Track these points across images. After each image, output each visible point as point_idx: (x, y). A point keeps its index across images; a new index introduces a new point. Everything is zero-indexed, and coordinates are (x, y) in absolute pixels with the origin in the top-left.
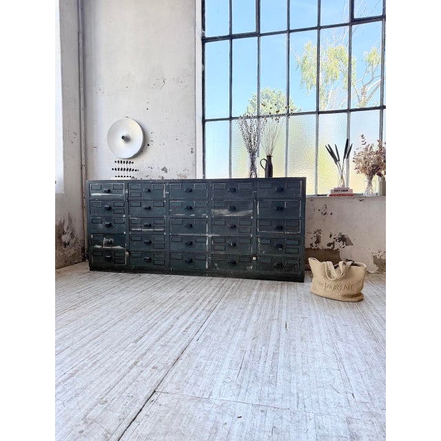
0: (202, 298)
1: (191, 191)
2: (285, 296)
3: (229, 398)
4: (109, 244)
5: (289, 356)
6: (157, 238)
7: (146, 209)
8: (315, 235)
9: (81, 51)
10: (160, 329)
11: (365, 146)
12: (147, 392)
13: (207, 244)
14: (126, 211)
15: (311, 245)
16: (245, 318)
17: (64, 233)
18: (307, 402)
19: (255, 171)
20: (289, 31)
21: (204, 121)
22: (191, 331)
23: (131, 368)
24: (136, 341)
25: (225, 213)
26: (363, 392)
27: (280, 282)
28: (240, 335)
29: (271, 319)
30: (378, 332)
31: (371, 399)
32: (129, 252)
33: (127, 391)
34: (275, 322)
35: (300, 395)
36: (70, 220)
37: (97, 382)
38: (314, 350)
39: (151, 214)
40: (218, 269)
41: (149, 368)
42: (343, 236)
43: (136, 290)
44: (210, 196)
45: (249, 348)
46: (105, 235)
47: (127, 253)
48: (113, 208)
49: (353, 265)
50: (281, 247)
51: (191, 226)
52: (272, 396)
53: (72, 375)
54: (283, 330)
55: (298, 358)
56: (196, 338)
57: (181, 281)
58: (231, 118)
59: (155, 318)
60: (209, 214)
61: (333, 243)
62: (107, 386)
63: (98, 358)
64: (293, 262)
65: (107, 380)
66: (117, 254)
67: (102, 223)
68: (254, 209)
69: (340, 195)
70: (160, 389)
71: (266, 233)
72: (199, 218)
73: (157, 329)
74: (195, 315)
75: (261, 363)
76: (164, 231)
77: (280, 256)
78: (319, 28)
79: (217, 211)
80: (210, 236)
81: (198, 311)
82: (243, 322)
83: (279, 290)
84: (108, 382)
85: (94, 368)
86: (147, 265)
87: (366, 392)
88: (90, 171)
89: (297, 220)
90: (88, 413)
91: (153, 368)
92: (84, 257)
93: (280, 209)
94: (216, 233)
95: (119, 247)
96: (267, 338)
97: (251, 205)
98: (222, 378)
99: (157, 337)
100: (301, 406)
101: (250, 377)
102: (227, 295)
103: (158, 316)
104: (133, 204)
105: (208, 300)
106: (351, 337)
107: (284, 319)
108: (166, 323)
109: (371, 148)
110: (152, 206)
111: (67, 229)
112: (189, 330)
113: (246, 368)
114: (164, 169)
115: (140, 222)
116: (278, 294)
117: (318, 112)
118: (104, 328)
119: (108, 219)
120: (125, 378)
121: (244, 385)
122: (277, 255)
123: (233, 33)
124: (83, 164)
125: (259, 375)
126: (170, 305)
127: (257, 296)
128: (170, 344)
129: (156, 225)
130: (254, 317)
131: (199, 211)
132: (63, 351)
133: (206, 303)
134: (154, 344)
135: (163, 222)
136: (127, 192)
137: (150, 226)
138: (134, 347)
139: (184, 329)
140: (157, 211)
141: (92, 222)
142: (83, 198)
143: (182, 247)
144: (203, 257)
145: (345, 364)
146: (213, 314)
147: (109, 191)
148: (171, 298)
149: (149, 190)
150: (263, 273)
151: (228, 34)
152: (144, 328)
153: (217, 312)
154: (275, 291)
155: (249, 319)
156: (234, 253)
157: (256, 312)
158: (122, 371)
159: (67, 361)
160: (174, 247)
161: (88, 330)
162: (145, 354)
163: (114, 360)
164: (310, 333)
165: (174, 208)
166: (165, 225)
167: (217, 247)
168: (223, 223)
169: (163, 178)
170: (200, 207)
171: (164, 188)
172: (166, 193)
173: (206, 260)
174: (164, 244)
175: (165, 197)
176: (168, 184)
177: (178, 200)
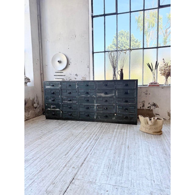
0: (93, 133)
1: (88, 85)
2: (128, 132)
3: (103, 182)
4: (53, 108)
5: (129, 162)
7: (69, 93)
8: (142, 103)
9: (39, 24)
10: (75, 149)
11: (164, 64)
12: (71, 179)
13: (95, 108)
14: (61, 94)
15: (141, 107)
16: (111, 143)
17: (35, 103)
18: (135, 184)
19: (116, 76)
20: (131, 12)
21: (93, 53)
22: (88, 150)
23: (64, 168)
24: (66, 155)
25: (103, 95)
26: (158, 180)
27: (126, 125)
28: (108, 152)
29: (122, 144)
30: (167, 150)
31: (161, 183)
32: (62, 111)
33: (63, 178)
34: (124, 146)
35: (132, 181)
36: (37, 97)
37: (51, 174)
38: (139, 159)
39: (71, 95)
40: (100, 119)
41: (71, 168)
42: (154, 104)
43: (65, 129)
44: (96, 88)
45: (112, 158)
46: (52, 104)
47: (61, 112)
48: (55, 93)
49: (158, 119)
50: (127, 110)
51: (88, 100)
52: (121, 181)
53: (41, 171)
54: (127, 149)
55: (133, 163)
56: (90, 153)
57: (84, 124)
58: (105, 52)
59: (74, 143)
60: (96, 95)
61: (150, 107)
62: (55, 176)
63: (50, 163)
64: (132, 116)
65: (55, 173)
66: (57, 112)
67: (50, 99)
68: (115, 93)
69: (153, 86)
70: (75, 178)
71: (120, 104)
72: (91, 97)
73: (74, 149)
74: (90, 142)
75: (117, 165)
76: (77, 103)
77: (127, 113)
78: (144, 10)
79: (99, 94)
80: (96, 105)
81: (91, 140)
82: (110, 145)
83: (126, 129)
84: (55, 174)
85: (49, 168)
86: (70, 117)
87: (160, 180)
88: (45, 76)
89: (134, 98)
90: (47, 188)
91: (73, 168)
92: (43, 112)
93: (126, 93)
94: (99, 104)
95: (58, 109)
96: (120, 153)
97: (114, 92)
98: (100, 172)
99: (74, 153)
100: (132, 186)
101: (112, 172)
102: (103, 132)
103: (74, 142)
104: (63, 91)
105: (95, 134)
106: (156, 153)
107: (127, 144)
108: (78, 146)
109: (167, 64)
110: (71, 92)
111: (36, 101)
112: (88, 149)
113: (111, 168)
114: (76, 75)
115: (66, 99)
116: (125, 131)
117: (144, 48)
118: (53, 148)
119: (53, 97)
120: (62, 172)
121: (110, 176)
122: (125, 113)
123: (105, 13)
124: (42, 73)
125: (116, 171)
126: (80, 137)
127: (116, 132)
128: (80, 156)
129: (73, 100)
130: (115, 143)
131: (91, 94)
132: (36, 159)
133: (95, 135)
134: (73, 156)
136: (61, 86)
137: (70, 101)
138: (65, 157)
139: (85, 149)
140: (73, 94)
141: (46, 99)
142: (42, 87)
143: (85, 109)
144: (93, 114)
145: (152, 166)
146: (98, 141)
147: (53, 86)
148: (80, 133)
149: (70, 85)
150: (119, 120)
151: (103, 14)
152: (69, 149)
153: (99, 140)
154: (124, 129)
155: (113, 144)
156: (107, 112)
157: (115, 141)
158: (61, 169)
159: (38, 164)
160: (81, 109)
161: (46, 149)
162: (69, 161)
163: (57, 164)
164: (138, 151)
165: (81, 93)
166: (77, 100)
167: (99, 110)
168: (102, 99)
169: (76, 79)
170: (92, 92)
171: (76, 84)
172: (77, 86)
173: (95, 115)
174: (77, 108)
175: (77, 88)
176: (78, 83)
177: (82, 89)
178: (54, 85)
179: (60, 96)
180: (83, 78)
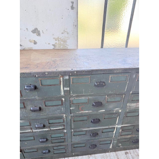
6: (55, 136)
13: (114, 132)
39: (42, 115)
40: (121, 147)
51: (99, 120)
60: (124, 108)
76: (64, 129)
80: (120, 126)
110: (43, 107)
129: (52, 125)
131: (111, 106)
149: (36, 88)
165: (78, 105)
166: (65, 124)
167: (124, 133)
169: (35, 43)
170: (114, 102)
171: (62, 83)
172: (65, 89)
173: (110, 143)
174: (65, 139)
175: (63, 94)
176: (67, 77)
177: (82, 96)
180: (57, 42)
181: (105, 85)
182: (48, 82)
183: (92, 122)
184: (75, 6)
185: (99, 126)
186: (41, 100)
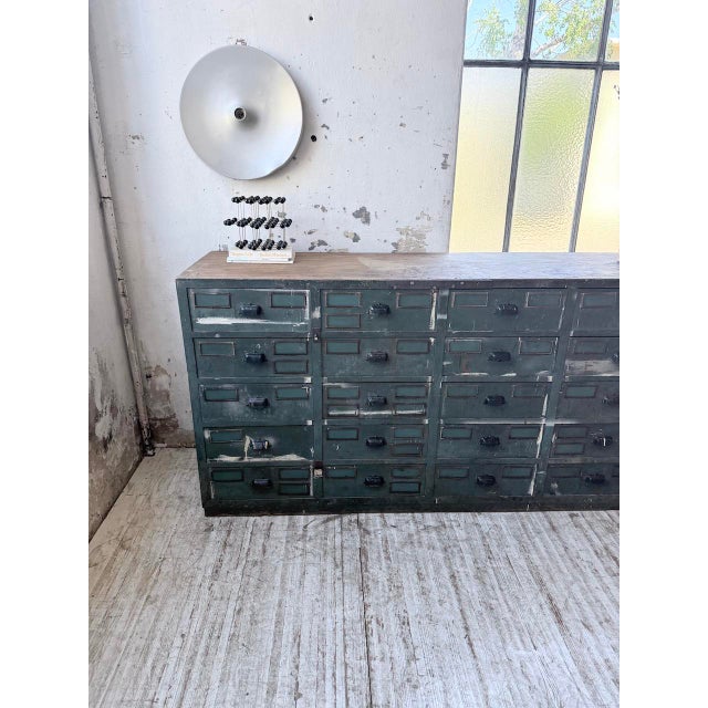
4: (262, 451)
6: (402, 432)
7: (374, 360)
13: (539, 442)
14: (315, 366)
25: (603, 368)
32: (322, 468)
39: (387, 373)
40: (558, 494)
44: (567, 328)
46: (248, 429)
48: (271, 358)
51: (503, 401)
60: (559, 371)
66: (284, 474)
67: (237, 400)
72: (525, 382)
76: (423, 415)
79: (580, 365)
80: (551, 424)
86: (371, 495)
94: (565, 417)
95: (293, 457)
104: (334, 347)
110: (393, 353)
114: (362, 215)
115: (355, 394)
119: (255, 389)
124: (106, 192)
129: (401, 401)
131: (529, 365)
135: (422, 392)
136: (317, 314)
137: (383, 404)
140: (407, 366)
143: (471, 451)
144: (525, 472)
147: (259, 313)
149: (388, 310)
156: (606, 460)
160: (447, 452)
165: (459, 357)
166: (427, 401)
167: (564, 448)
168: (589, 391)
169: (356, 239)
170: (535, 354)
171: (434, 304)
172: (439, 317)
173: (530, 477)
174: (422, 445)
175: (433, 327)
176: (446, 293)
177: (472, 335)
178: (266, 305)
179: (308, 380)
180: (404, 237)
181: (516, 313)
182: (412, 301)
183: (486, 402)
184: (449, 161)
185: (502, 417)
186: (392, 337)
